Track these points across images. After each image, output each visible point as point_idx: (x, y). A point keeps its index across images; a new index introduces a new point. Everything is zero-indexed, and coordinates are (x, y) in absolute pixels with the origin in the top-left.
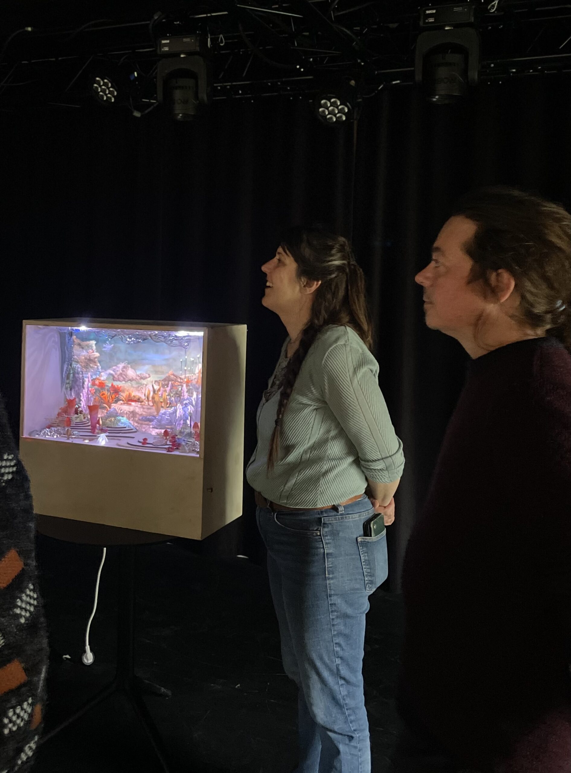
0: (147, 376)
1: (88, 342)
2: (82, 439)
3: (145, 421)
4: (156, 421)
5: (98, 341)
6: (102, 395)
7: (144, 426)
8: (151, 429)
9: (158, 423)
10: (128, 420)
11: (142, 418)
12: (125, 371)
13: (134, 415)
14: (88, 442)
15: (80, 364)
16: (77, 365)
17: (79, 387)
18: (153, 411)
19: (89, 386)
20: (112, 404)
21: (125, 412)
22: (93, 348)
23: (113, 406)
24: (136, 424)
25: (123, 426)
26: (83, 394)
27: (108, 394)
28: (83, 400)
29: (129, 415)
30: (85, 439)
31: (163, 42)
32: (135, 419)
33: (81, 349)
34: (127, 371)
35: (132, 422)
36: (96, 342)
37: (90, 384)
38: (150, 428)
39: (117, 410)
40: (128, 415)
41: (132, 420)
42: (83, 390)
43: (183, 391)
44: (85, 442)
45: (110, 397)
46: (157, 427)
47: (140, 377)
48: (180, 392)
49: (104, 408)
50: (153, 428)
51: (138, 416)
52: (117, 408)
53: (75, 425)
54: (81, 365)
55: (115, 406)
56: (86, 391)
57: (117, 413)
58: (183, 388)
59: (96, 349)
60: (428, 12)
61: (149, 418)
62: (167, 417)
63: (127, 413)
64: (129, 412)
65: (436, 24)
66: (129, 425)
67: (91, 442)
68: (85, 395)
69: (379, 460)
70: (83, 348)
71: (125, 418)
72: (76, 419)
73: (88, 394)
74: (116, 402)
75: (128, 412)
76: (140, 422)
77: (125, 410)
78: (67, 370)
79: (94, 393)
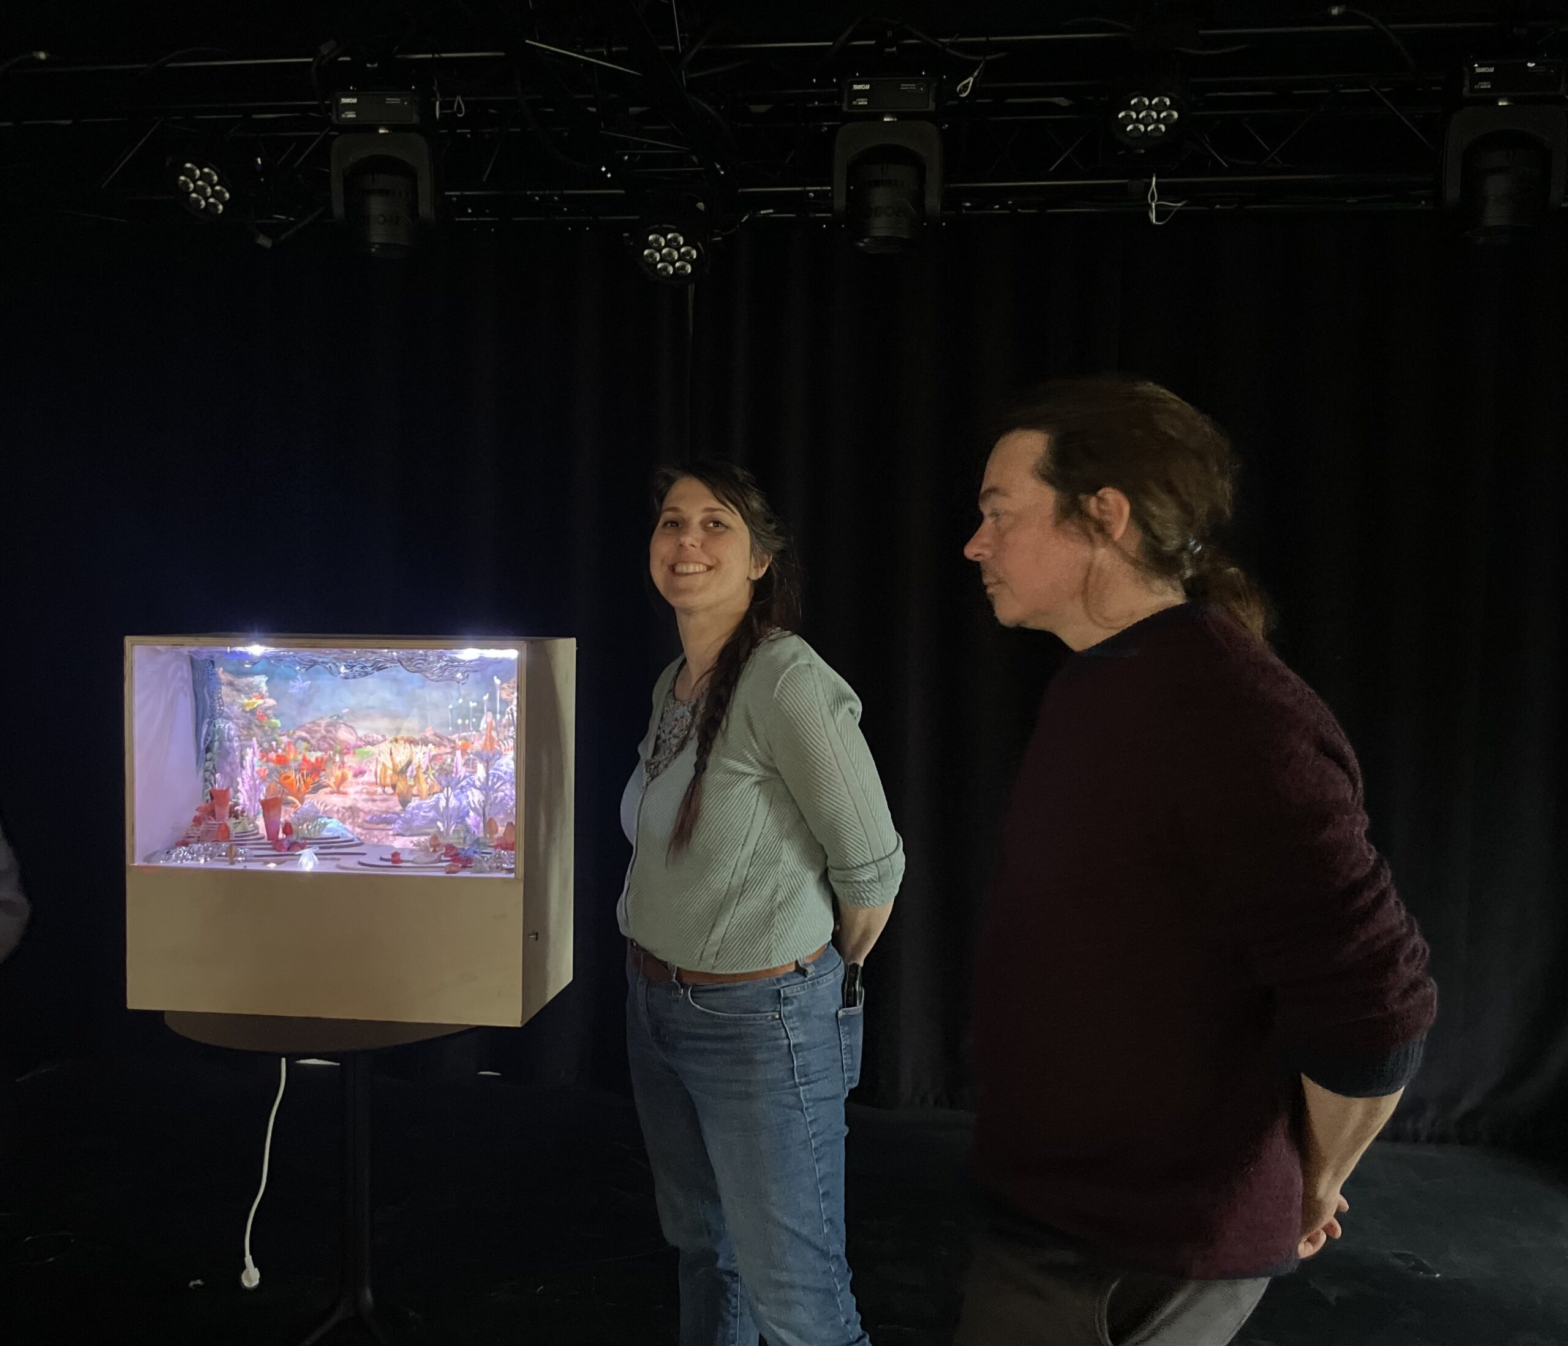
0: (380, 738)
1: (250, 679)
2: (262, 863)
3: (378, 824)
4: (400, 822)
5: (271, 677)
6: (284, 780)
7: (376, 832)
8: (391, 838)
9: (405, 825)
10: (341, 824)
11: (371, 819)
12: (333, 731)
13: (353, 814)
14: (274, 867)
15: (233, 722)
16: (228, 723)
17: (234, 767)
18: (395, 804)
19: (255, 763)
20: (307, 796)
21: (335, 809)
22: (261, 690)
23: (310, 799)
24: (358, 830)
25: (330, 834)
26: (242, 779)
27: (297, 777)
28: (243, 791)
29: (343, 814)
30: (267, 862)
31: (345, 101)
32: (356, 821)
33: (235, 693)
34: (336, 731)
35: (350, 828)
36: (267, 678)
37: (255, 759)
38: (388, 835)
39: (318, 806)
40: (340, 815)
41: (350, 823)
42: (241, 771)
43: (454, 764)
44: (269, 867)
45: (302, 782)
46: (404, 833)
47: (365, 741)
48: (450, 765)
49: (288, 803)
50: (394, 835)
51: (362, 814)
52: (318, 803)
53: (236, 837)
54: (237, 724)
55: (312, 799)
56: (250, 774)
57: (318, 812)
58: (455, 759)
59: (269, 691)
60: (856, 87)
61: (385, 818)
62: (422, 814)
63: (338, 811)
64: (343, 808)
65: (870, 110)
66: (344, 832)
67: (280, 866)
68: (246, 780)
69: (867, 864)
70: (238, 690)
71: (335, 820)
72: (236, 827)
73: (253, 778)
74: (315, 790)
75: (341, 809)
76: (366, 825)
77: (335, 806)
78: (208, 734)
79: (267, 775)
